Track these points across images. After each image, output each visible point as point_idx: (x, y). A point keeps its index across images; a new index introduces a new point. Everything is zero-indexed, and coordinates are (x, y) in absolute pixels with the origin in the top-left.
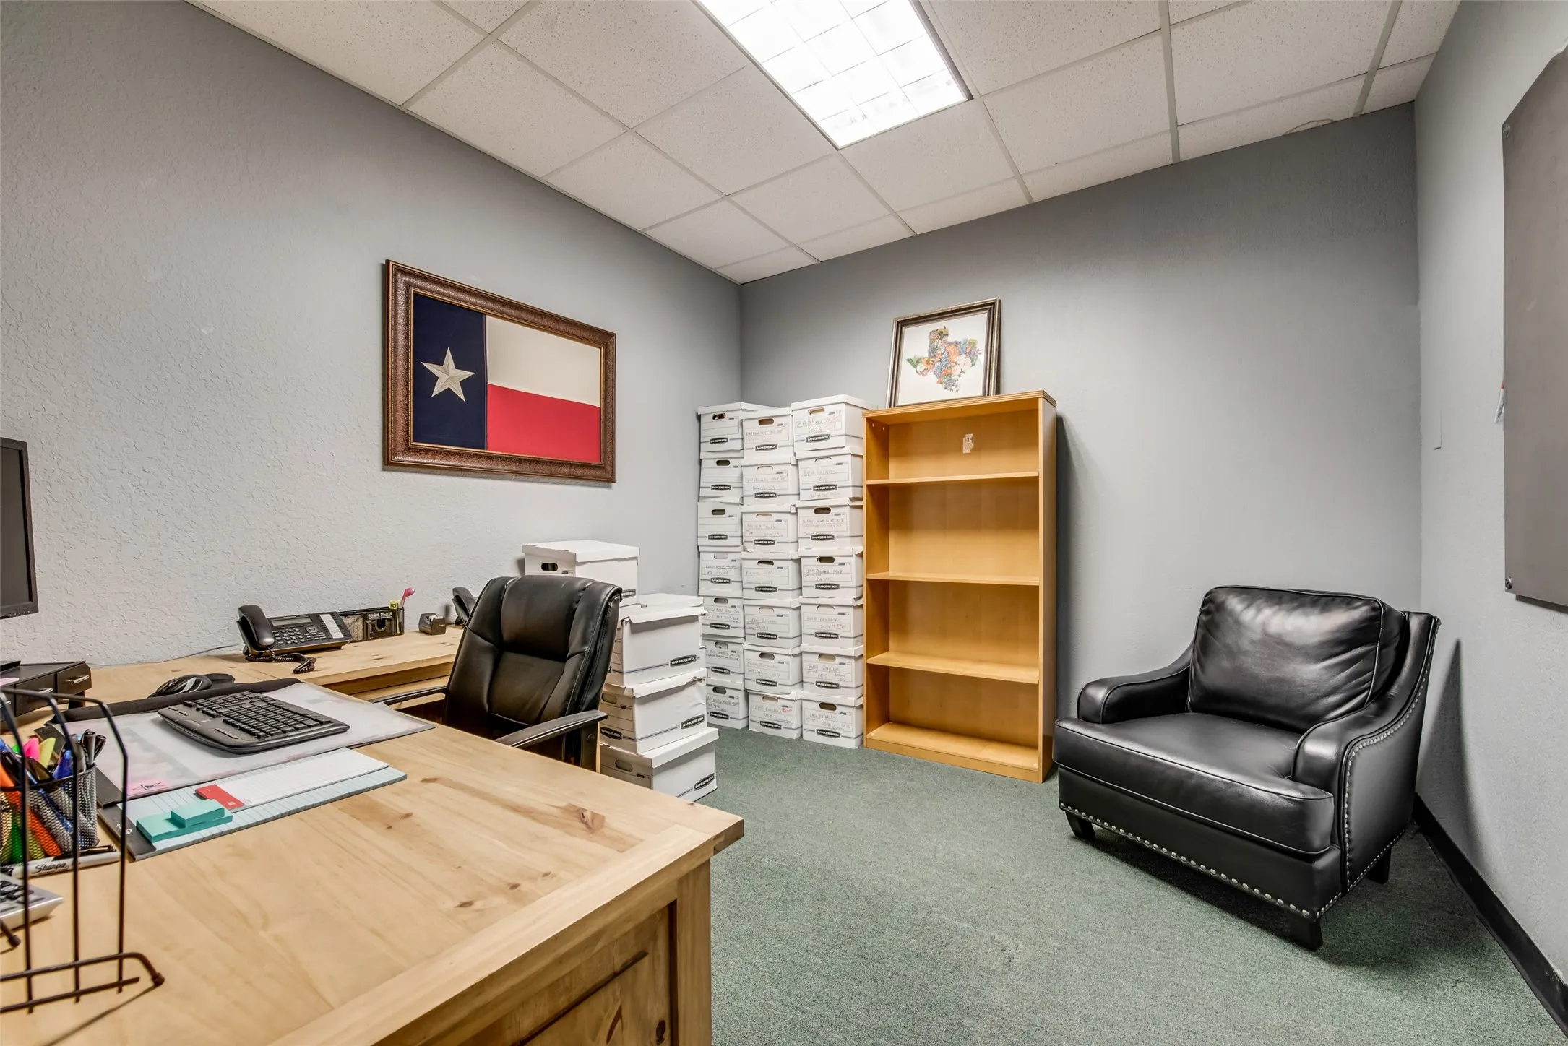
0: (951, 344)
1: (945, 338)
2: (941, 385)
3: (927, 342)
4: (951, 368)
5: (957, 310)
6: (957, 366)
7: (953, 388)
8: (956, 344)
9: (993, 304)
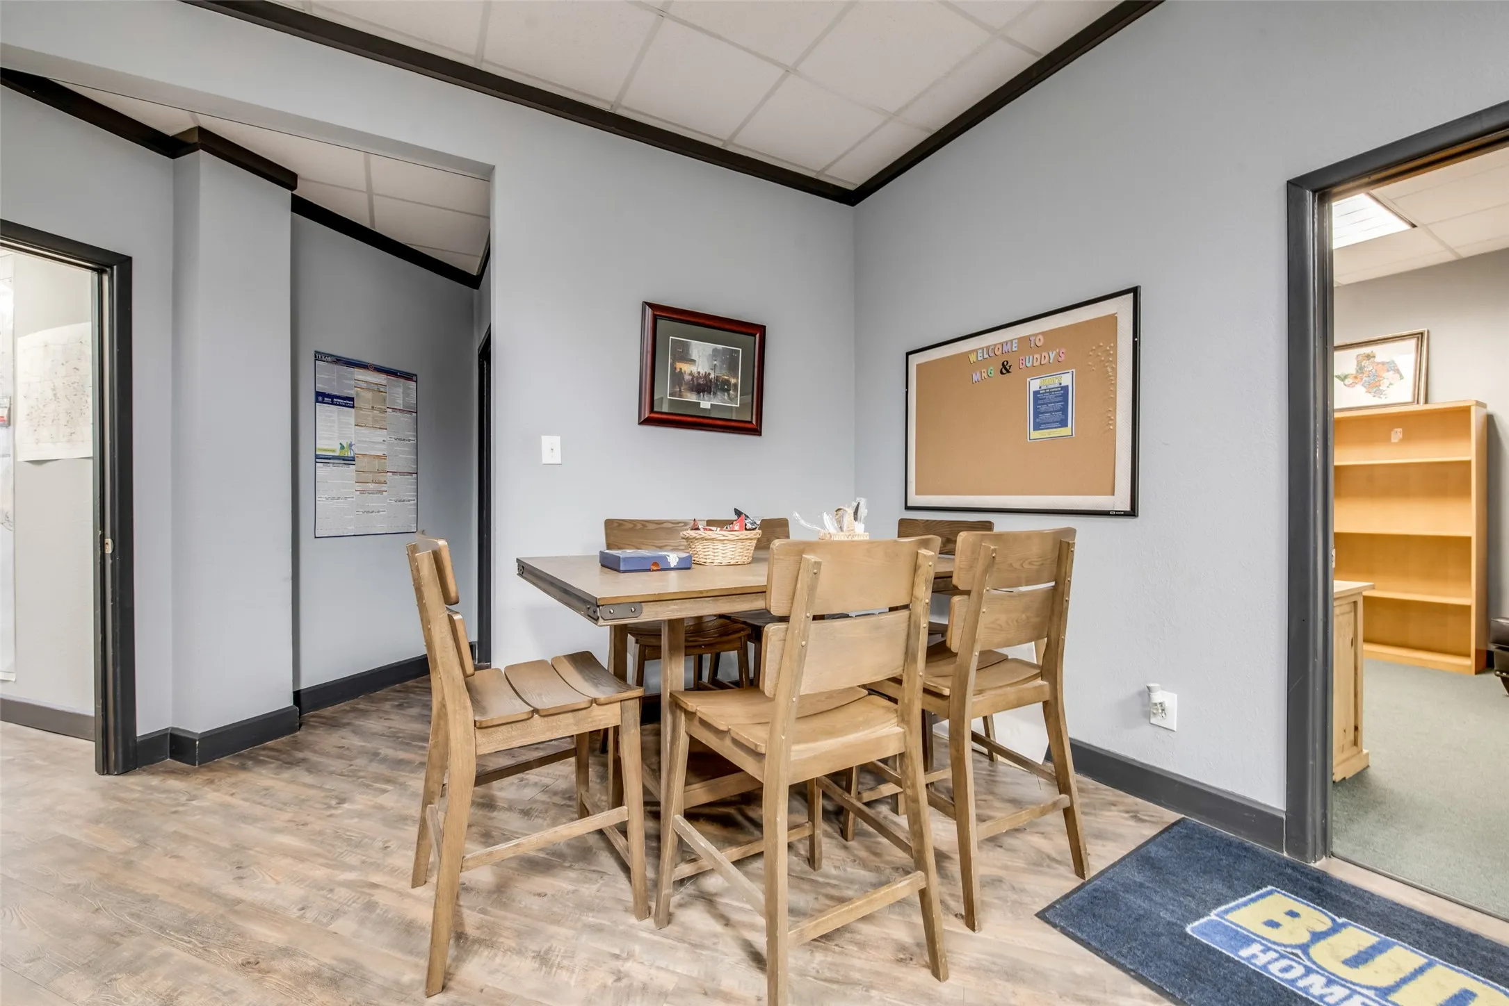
0: (1378, 363)
1: (1372, 359)
2: (1369, 394)
3: (1355, 362)
4: (1379, 381)
5: (1385, 339)
6: (1385, 381)
7: (1382, 396)
8: (1383, 364)
9: (1422, 334)
